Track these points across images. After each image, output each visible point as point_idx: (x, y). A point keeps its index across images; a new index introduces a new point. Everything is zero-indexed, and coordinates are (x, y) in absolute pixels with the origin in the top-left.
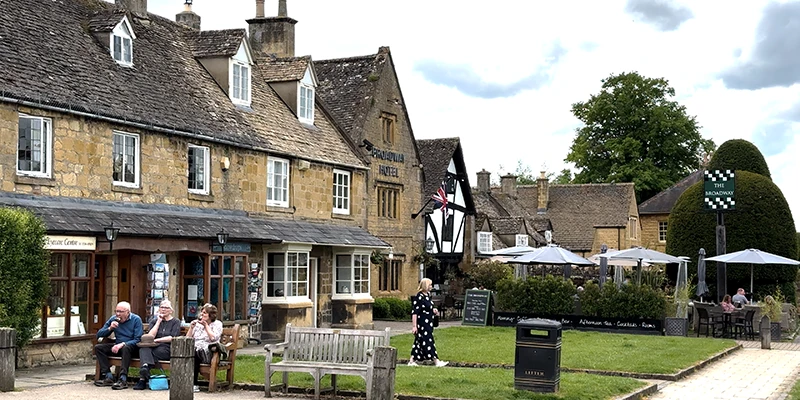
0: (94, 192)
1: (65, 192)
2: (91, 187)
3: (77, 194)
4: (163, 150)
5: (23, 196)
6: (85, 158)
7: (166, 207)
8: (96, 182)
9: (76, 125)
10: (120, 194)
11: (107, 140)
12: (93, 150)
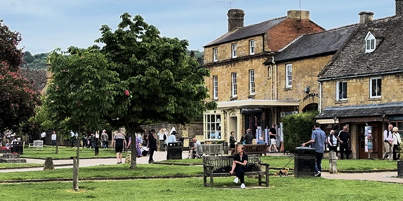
0: (361, 102)
1: (351, 104)
2: (361, 100)
3: (355, 104)
4: (392, 80)
5: (337, 107)
6: (358, 91)
7: (393, 103)
8: (362, 99)
9: (354, 80)
10: (372, 101)
11: (366, 83)
12: (361, 87)
